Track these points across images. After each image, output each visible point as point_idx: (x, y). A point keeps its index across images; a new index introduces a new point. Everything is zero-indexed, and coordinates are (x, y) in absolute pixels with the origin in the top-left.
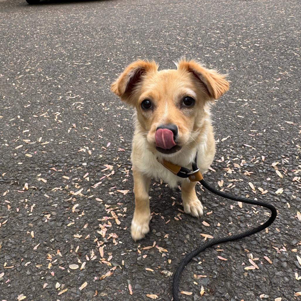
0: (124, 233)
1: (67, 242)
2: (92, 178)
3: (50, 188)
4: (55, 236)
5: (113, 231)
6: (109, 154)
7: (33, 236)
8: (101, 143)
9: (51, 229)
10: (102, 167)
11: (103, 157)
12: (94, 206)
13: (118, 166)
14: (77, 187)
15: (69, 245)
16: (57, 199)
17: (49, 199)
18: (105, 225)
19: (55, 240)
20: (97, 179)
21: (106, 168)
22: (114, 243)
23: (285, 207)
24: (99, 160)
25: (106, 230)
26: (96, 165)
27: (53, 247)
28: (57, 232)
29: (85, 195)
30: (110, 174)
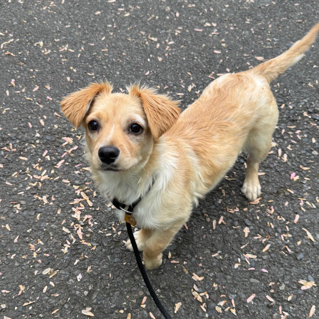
0: (98, 213)
1: (45, 230)
2: (53, 156)
3: (9, 173)
4: (31, 226)
5: (86, 213)
6: (65, 123)
7: (9, 229)
8: (52, 107)
9: (25, 220)
10: (61, 141)
11: (59, 127)
12: (62, 188)
13: (78, 138)
14: (38, 169)
15: (47, 232)
16: (21, 186)
17: (13, 187)
18: (78, 208)
19: (33, 230)
20: (59, 157)
21: (66, 141)
22: (90, 225)
23: (242, 168)
24: (54, 132)
25: (79, 212)
26: (54, 139)
27: (33, 237)
28: (32, 222)
29: (51, 177)
30: (71, 150)
